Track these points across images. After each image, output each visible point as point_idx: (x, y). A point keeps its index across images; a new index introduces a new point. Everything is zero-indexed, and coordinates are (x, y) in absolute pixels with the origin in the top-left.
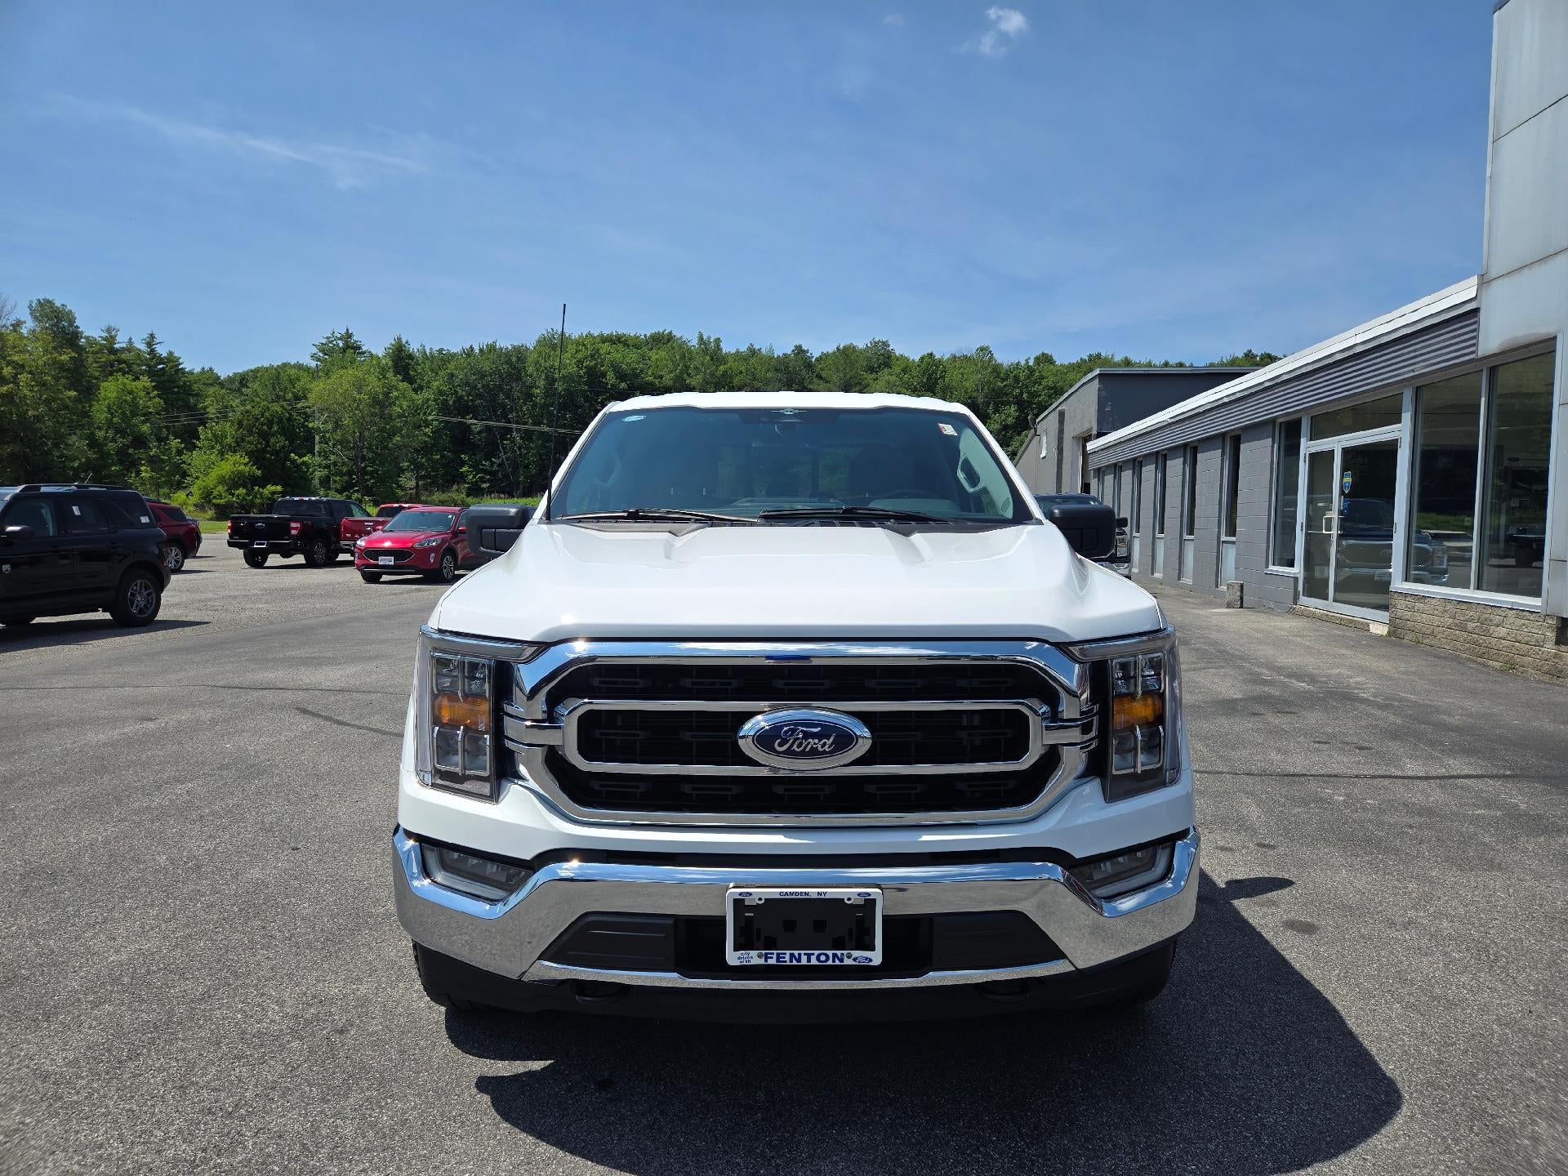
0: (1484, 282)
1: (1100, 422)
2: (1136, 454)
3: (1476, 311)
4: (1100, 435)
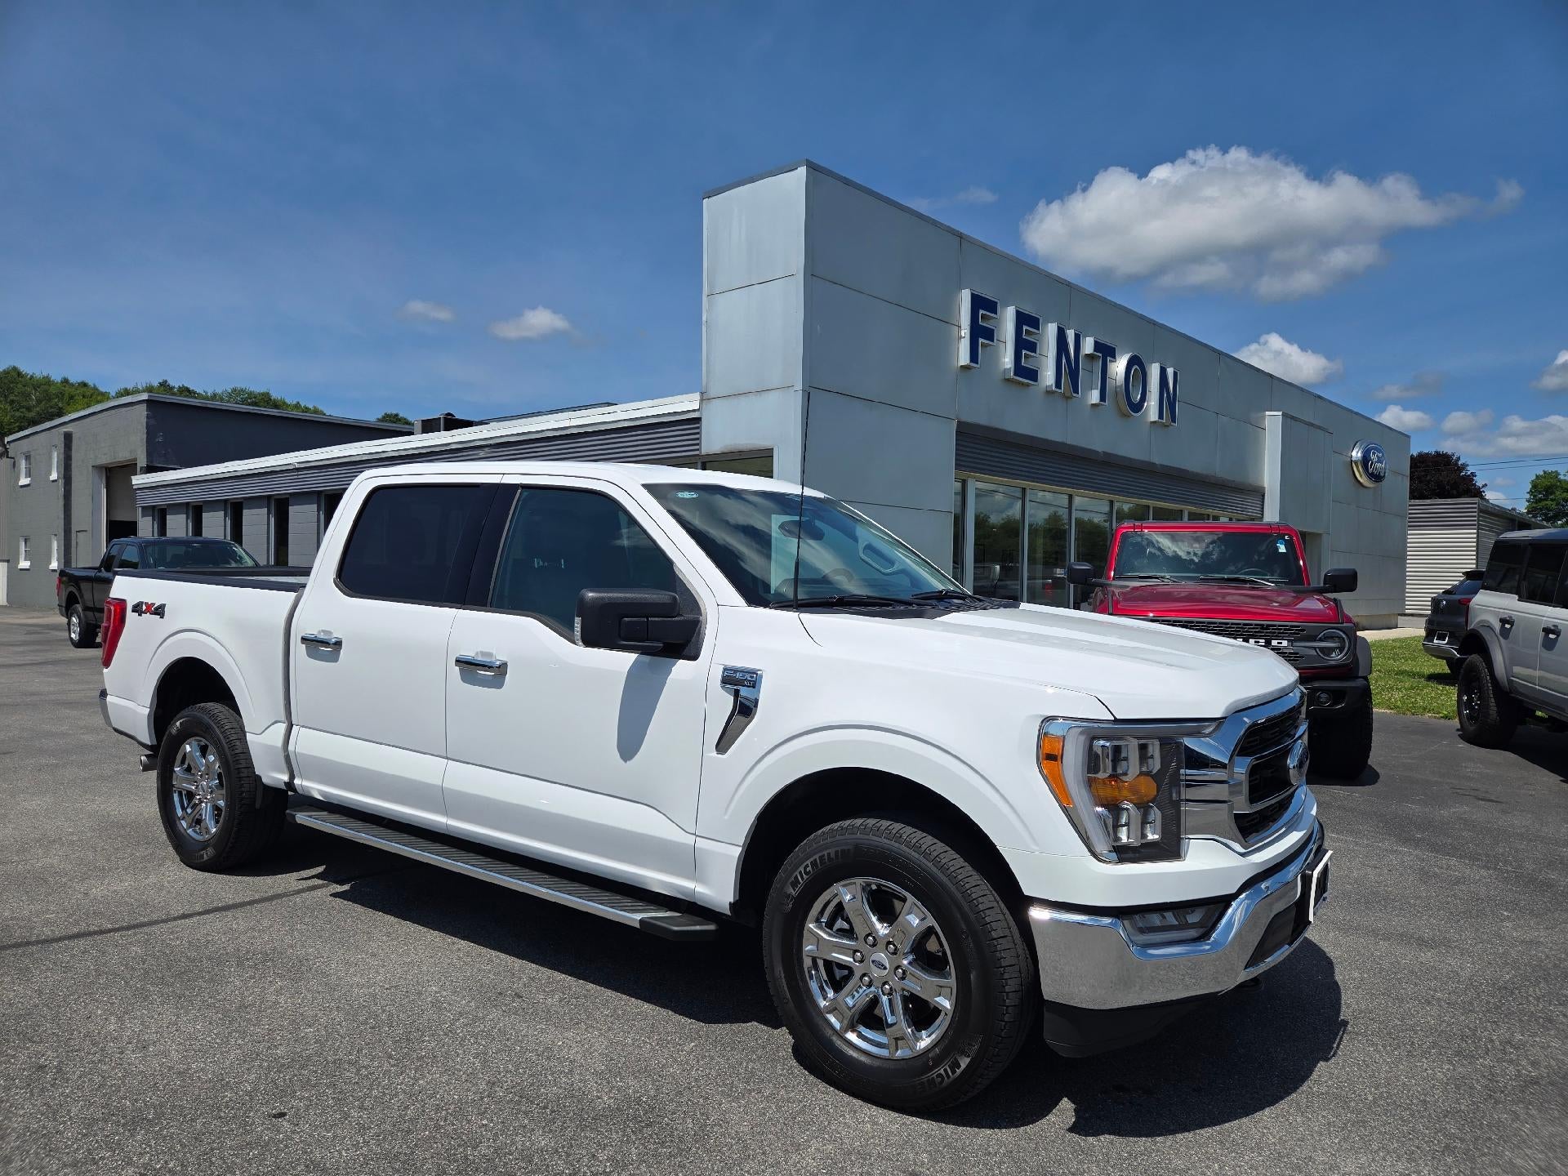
0: (704, 399)
1: (149, 454)
2: (238, 495)
3: (698, 420)
4: (150, 469)
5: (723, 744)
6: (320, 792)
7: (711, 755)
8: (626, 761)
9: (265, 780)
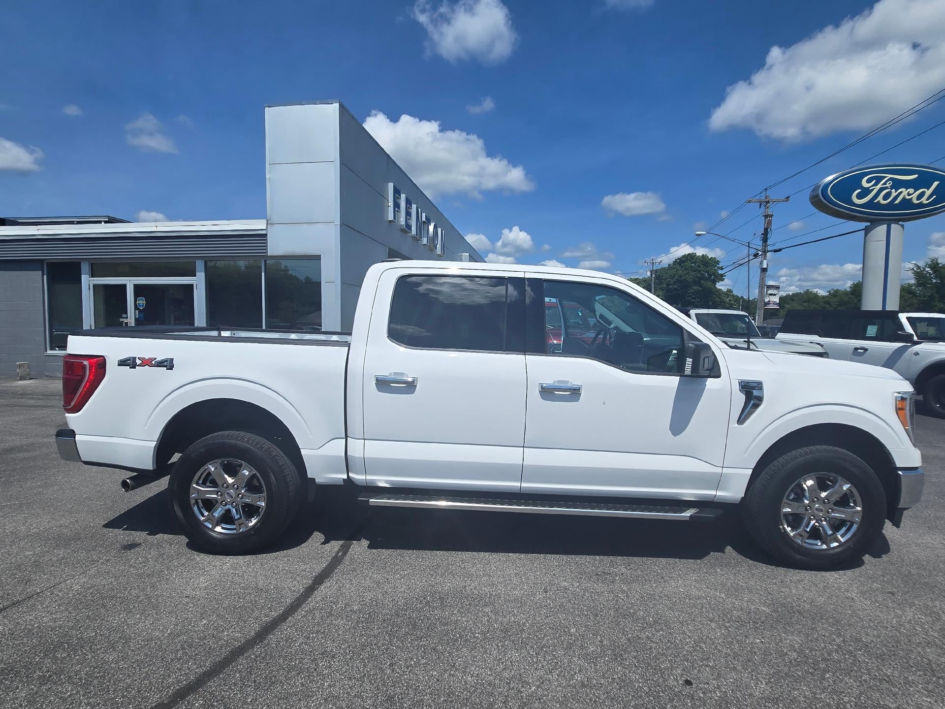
0: (269, 223)
3: (265, 235)
5: (741, 420)
6: (387, 482)
7: (734, 425)
8: (675, 436)
9: (318, 480)
